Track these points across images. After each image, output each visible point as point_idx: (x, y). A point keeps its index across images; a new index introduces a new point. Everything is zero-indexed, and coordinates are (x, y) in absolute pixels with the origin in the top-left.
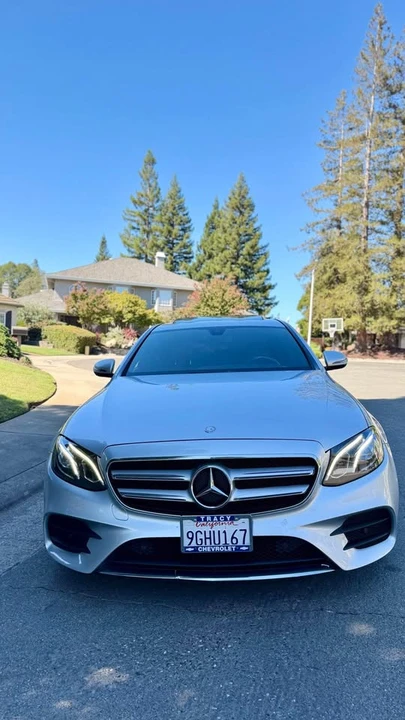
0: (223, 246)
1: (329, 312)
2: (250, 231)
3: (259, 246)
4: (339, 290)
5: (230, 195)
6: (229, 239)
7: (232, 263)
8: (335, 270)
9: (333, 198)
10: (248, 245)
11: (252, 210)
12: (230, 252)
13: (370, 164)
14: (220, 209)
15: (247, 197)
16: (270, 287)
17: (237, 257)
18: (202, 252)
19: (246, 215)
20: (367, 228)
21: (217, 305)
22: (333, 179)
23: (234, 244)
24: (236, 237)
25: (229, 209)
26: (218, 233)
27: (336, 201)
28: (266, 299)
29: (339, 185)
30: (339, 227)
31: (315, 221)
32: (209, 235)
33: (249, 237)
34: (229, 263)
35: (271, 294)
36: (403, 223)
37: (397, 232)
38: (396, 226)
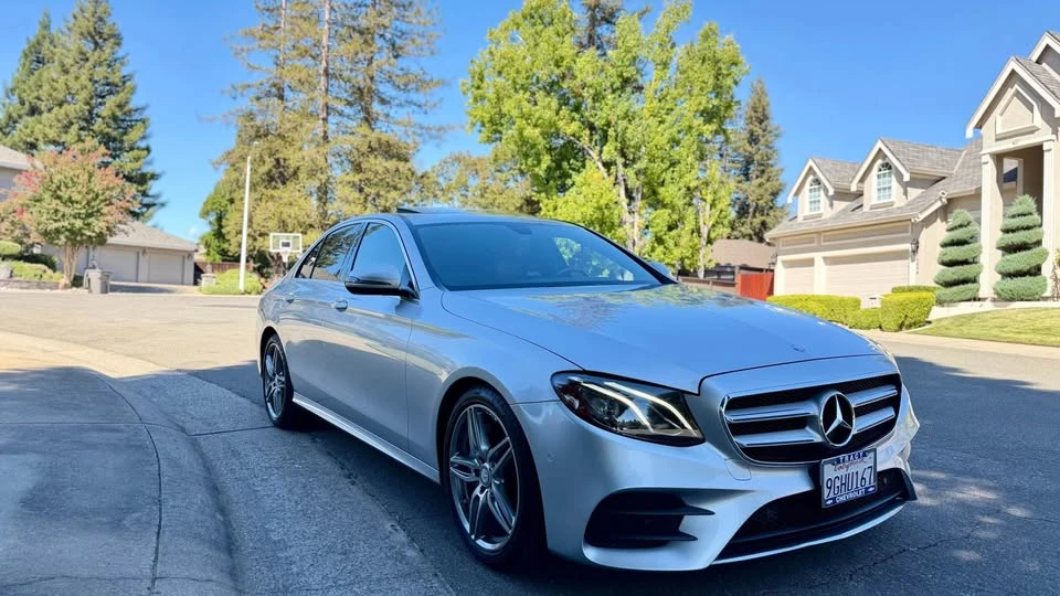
0: (61, 96)
1: (272, 224)
2: (115, 79)
3: (131, 106)
4: (285, 193)
5: (76, 10)
6: (75, 86)
7: (82, 129)
8: (278, 161)
9: (274, 52)
10: (111, 101)
11: (118, 44)
12: (75, 109)
13: (330, 14)
14: (54, 30)
15: (109, 21)
16: (154, 177)
17: (89, 119)
18: (15, 99)
19: (108, 51)
20: (327, 107)
21: (76, 197)
22: (272, 24)
23: (84, 95)
24: (90, 85)
25: (75, 36)
26: (51, 71)
27: (277, 57)
28: (144, 194)
29: (280, 35)
30: (281, 97)
31: (246, 82)
32: (31, 72)
33: (113, 88)
34: (76, 127)
35: (154, 187)
36: (376, 107)
37: (369, 119)
38: (367, 110)
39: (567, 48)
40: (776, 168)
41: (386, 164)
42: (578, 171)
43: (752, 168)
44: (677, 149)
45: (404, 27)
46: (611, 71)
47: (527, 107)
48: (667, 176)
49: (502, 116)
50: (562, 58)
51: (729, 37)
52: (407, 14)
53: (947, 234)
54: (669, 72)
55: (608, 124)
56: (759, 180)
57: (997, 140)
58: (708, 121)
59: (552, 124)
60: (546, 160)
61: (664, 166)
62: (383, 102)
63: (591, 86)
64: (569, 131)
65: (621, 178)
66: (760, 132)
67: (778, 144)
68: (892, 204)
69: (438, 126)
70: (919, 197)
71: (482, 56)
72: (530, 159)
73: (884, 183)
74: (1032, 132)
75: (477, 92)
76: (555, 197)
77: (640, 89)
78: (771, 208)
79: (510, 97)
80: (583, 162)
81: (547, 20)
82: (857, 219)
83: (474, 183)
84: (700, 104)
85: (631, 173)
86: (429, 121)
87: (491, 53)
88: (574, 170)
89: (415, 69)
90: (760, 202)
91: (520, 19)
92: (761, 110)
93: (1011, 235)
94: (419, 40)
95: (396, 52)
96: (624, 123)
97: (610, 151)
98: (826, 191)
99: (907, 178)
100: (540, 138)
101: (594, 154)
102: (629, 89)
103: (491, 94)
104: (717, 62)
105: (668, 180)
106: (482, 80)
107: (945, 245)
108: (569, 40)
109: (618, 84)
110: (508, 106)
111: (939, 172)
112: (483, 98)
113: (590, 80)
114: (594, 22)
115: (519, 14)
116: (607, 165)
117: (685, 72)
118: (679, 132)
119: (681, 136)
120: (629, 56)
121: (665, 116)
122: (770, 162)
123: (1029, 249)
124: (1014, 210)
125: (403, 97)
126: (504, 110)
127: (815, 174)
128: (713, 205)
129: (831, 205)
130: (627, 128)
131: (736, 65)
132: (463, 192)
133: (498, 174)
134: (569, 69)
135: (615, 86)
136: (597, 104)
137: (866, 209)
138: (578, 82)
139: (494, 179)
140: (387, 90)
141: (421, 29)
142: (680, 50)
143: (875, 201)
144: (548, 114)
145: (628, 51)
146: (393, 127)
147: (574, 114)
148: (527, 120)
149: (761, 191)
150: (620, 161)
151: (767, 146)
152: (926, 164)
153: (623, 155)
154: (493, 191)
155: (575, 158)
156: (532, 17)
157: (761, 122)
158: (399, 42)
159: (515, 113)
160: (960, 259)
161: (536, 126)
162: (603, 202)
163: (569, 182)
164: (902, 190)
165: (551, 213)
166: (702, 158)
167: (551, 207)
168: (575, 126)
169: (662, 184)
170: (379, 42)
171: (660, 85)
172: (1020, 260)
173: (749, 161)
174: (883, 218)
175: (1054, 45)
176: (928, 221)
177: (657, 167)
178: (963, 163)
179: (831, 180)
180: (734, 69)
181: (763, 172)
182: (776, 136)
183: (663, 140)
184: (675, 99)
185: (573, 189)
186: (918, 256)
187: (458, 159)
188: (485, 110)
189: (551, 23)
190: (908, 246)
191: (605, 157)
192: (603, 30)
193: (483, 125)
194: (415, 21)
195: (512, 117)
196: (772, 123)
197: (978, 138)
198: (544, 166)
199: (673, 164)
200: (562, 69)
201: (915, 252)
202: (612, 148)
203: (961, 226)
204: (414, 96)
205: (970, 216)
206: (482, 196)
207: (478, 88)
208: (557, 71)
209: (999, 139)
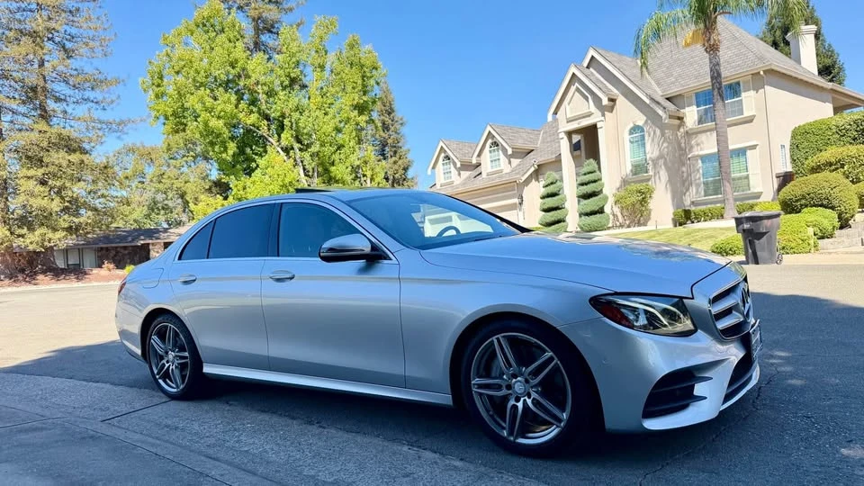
36: (51, 105)
37: (45, 116)
38: (43, 108)
39: (239, 52)
40: (404, 149)
41: (70, 158)
42: (261, 156)
43: (387, 149)
44: (340, 135)
45: (74, 31)
46: (280, 72)
47: (209, 102)
48: (336, 157)
49: (185, 109)
50: (236, 61)
51: (368, 47)
52: (75, 19)
53: (544, 189)
54: (327, 74)
55: (283, 116)
56: (394, 158)
57: (568, 122)
58: (361, 113)
59: (234, 116)
60: (232, 148)
61: (333, 149)
62: (58, 100)
63: (265, 84)
64: (249, 122)
65: (299, 160)
66: (390, 121)
67: (404, 130)
68: (501, 171)
69: (117, 120)
70: (519, 165)
71: (159, 59)
72: (217, 147)
73: (495, 156)
74: (589, 116)
75: (157, 89)
76: (242, 179)
77: (304, 87)
78: (404, 180)
79: (192, 94)
80: (265, 147)
81: (217, 28)
82: (479, 183)
83: (150, 171)
84: (354, 99)
85: (307, 155)
86: (108, 116)
87: (168, 55)
88: (256, 154)
89: (88, 69)
90: (396, 176)
91: (193, 27)
92: (388, 104)
93: (585, 187)
94: (91, 43)
95: (69, 54)
96: (296, 115)
97: (287, 138)
98: (455, 164)
99: (510, 152)
100: (225, 129)
101: (273, 140)
102: (297, 87)
103: (171, 90)
104: (362, 66)
105: (337, 161)
106: (161, 78)
107: (543, 198)
108: (240, 45)
109: (287, 83)
110: (192, 102)
111: (530, 147)
112: (163, 94)
113: (262, 79)
114: (258, 31)
115: (192, 23)
116: (287, 150)
117: (339, 74)
118: (340, 122)
119: (342, 125)
120: (294, 60)
121: (327, 109)
122: (400, 144)
123: (596, 195)
124: (585, 169)
125: (78, 95)
126: (186, 105)
127: (445, 152)
128: (372, 179)
129: (459, 174)
130: (300, 119)
131: (376, 69)
132: (141, 179)
133: (172, 161)
134: (244, 69)
135: (284, 84)
136: (271, 99)
137: (484, 175)
138: (253, 80)
139: (169, 166)
140: (61, 88)
141: (91, 33)
142: (331, 57)
143: (490, 170)
144: (230, 108)
145: (293, 55)
146: (72, 123)
147: (251, 107)
148: (210, 113)
149: (396, 167)
150: (297, 146)
151: (396, 132)
152: (520, 141)
153: (299, 141)
154: (169, 177)
155: (256, 145)
156: (204, 25)
157: (389, 114)
158: (68, 45)
159: (198, 107)
160: (554, 206)
161: (219, 118)
162: (287, 181)
163: (254, 165)
164: (507, 161)
165: (241, 192)
166: (360, 142)
167: (240, 187)
168: (253, 118)
169: (333, 164)
170: (49, 45)
171: (320, 84)
172: (591, 204)
173: (384, 145)
174: (497, 181)
175: (597, 57)
176: (527, 182)
177: (328, 150)
178: (543, 139)
179: (458, 156)
180: (374, 72)
181: (395, 152)
182: (402, 124)
183: (329, 128)
184: (333, 95)
185: (258, 171)
186: (523, 207)
187: (131, 150)
188: (167, 106)
189: (222, 31)
190: (516, 201)
191: (284, 143)
192: (265, 38)
193: (167, 118)
194: (85, 26)
195: (195, 111)
196: (398, 115)
197: (555, 120)
198: (231, 152)
199: (339, 148)
200: (238, 69)
201: (521, 204)
202: (289, 135)
203: (552, 183)
204: (90, 94)
205: (556, 176)
206: (160, 182)
207: (159, 86)
208: (232, 71)
209: (569, 121)
